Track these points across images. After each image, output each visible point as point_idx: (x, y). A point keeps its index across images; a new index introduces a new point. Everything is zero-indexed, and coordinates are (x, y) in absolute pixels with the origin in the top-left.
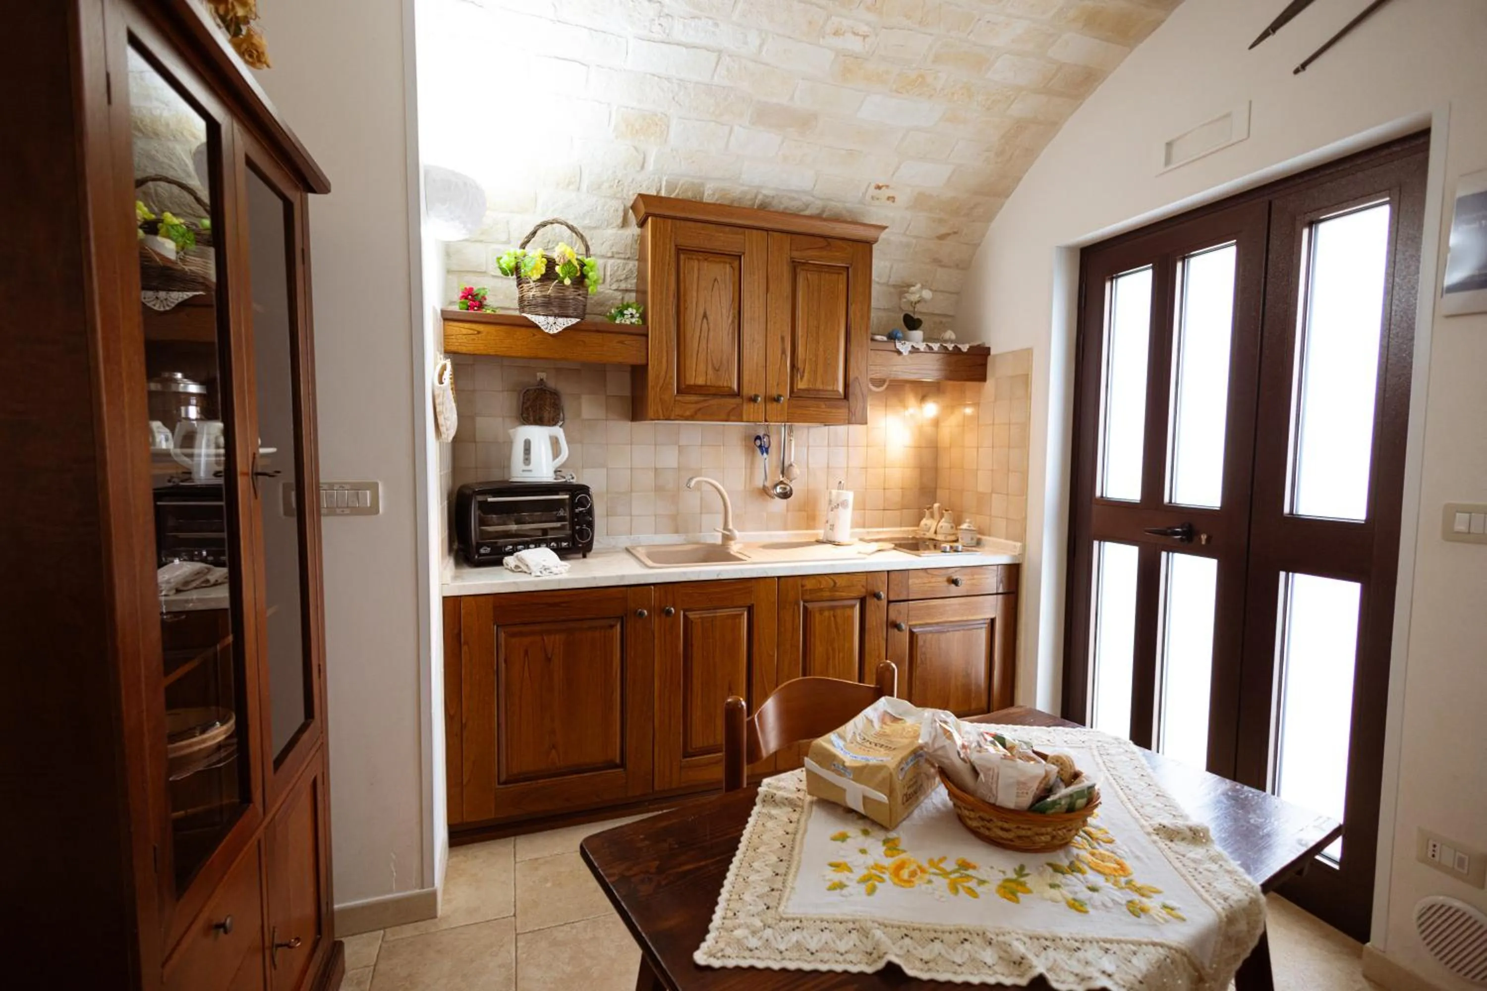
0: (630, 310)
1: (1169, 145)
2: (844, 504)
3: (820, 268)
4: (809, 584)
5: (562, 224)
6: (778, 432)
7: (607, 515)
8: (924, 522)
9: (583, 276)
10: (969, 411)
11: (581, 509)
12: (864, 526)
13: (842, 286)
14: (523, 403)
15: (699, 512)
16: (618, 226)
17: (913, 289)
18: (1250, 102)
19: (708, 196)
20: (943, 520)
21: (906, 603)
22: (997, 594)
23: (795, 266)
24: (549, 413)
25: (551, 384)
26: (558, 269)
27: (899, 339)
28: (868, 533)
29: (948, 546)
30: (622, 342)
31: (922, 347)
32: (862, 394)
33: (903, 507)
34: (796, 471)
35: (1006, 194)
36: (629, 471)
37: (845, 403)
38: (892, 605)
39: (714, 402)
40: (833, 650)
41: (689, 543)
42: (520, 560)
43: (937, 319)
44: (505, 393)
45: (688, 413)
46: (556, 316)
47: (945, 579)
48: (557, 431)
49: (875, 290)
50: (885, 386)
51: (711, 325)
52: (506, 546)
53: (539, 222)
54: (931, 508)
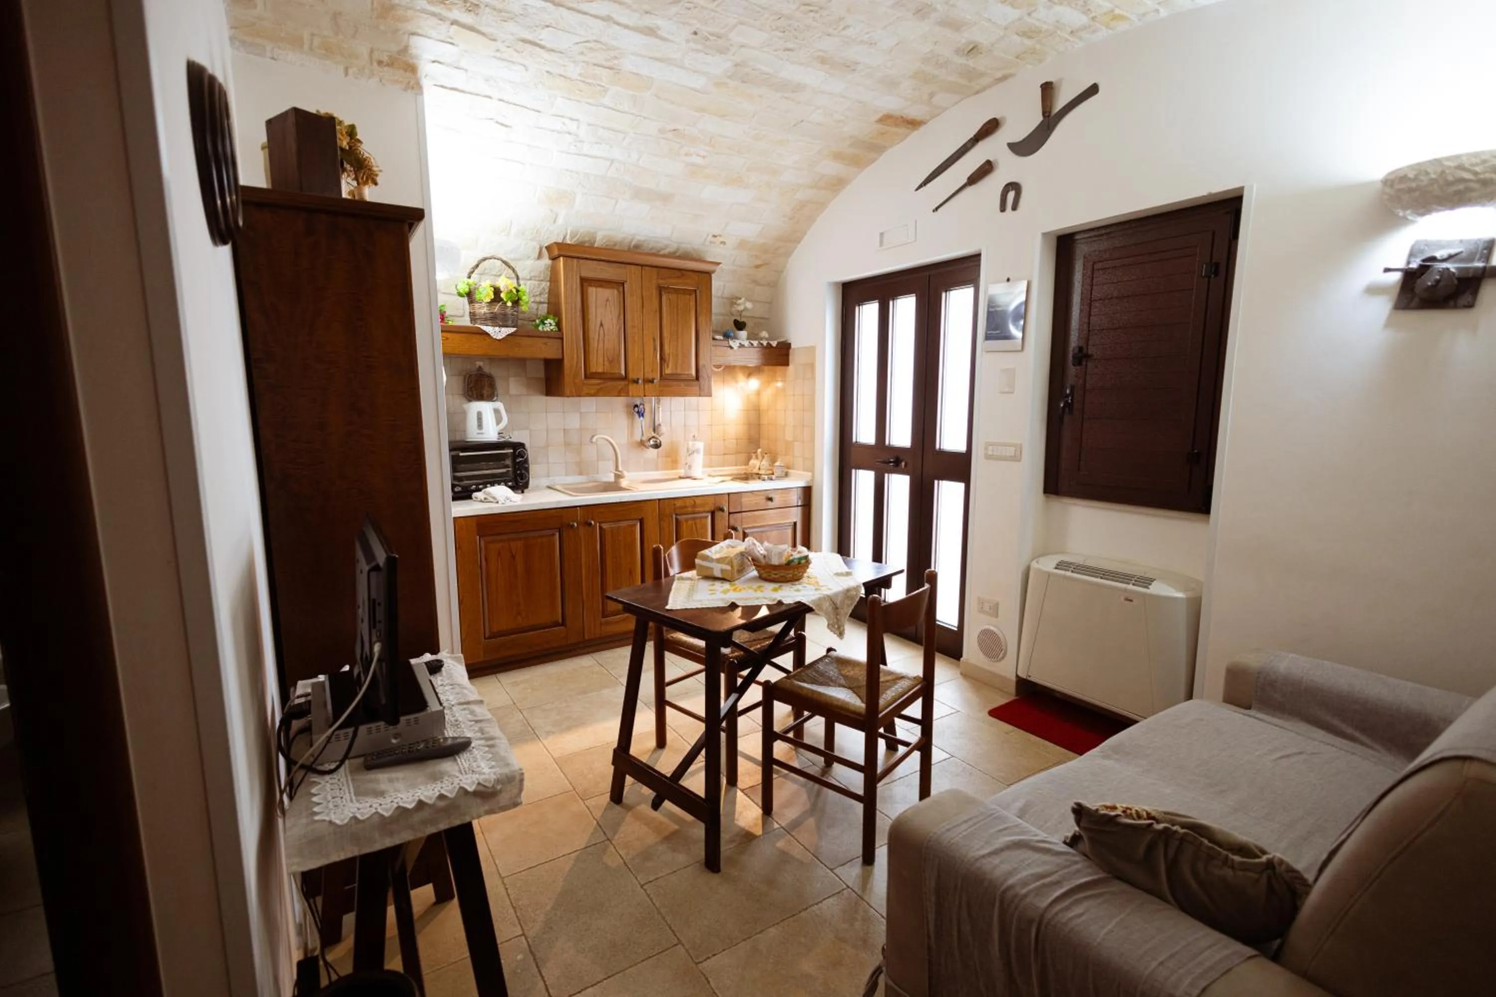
0: (548, 320)
1: (882, 234)
2: (697, 451)
3: (677, 291)
4: (679, 504)
5: (498, 259)
6: (650, 403)
8: (752, 462)
9: (519, 299)
10: (779, 384)
11: (520, 459)
12: (711, 467)
13: (692, 303)
14: (468, 385)
15: (596, 459)
16: (534, 259)
17: (739, 302)
18: (916, 222)
20: (764, 460)
21: (740, 514)
22: (798, 506)
23: (661, 290)
24: (488, 392)
25: (487, 369)
26: (503, 295)
27: (732, 339)
28: (714, 471)
29: (766, 477)
30: (546, 344)
31: (746, 343)
32: (708, 376)
33: (737, 452)
34: (664, 429)
35: (798, 241)
37: (696, 383)
38: (731, 515)
39: (610, 384)
41: (590, 482)
42: (489, 494)
43: (756, 320)
44: (454, 377)
45: (592, 392)
46: (500, 326)
47: (764, 497)
48: (499, 405)
49: (714, 300)
50: (722, 369)
51: (605, 330)
52: (472, 486)
53: (481, 257)
54: (755, 452)
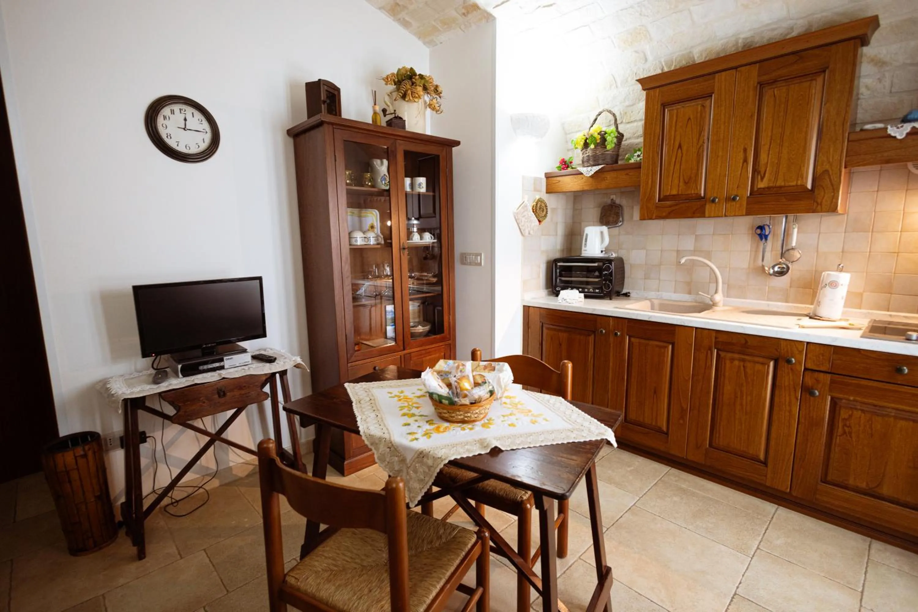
0: (639, 153)
5: (608, 111)
6: (779, 223)
7: (645, 279)
11: (606, 272)
13: (816, 91)
14: (601, 214)
15: (708, 281)
19: (698, 57)
21: (828, 375)
23: (764, 87)
24: (613, 218)
25: (618, 201)
36: (660, 252)
37: (810, 195)
38: (808, 372)
39: (683, 205)
40: (741, 392)
44: (596, 209)
45: (664, 214)
47: (886, 364)
51: (684, 152)
53: (597, 113)
